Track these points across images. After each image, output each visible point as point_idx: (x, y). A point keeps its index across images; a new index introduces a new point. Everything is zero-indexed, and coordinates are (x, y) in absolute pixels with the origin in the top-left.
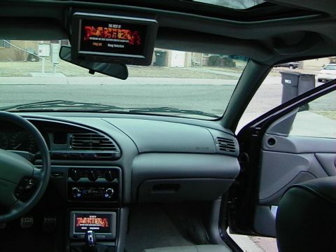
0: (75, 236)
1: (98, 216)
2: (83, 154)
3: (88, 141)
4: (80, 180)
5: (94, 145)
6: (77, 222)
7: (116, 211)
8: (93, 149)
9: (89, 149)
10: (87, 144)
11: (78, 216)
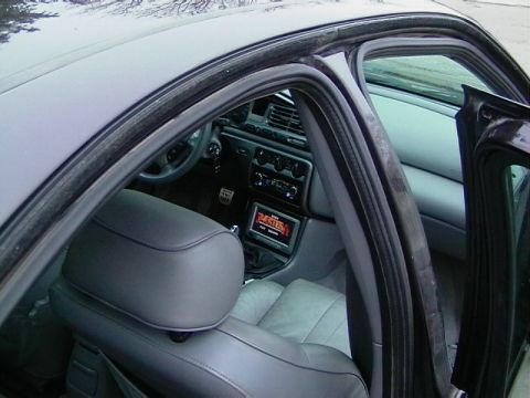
0: (251, 233)
1: (281, 219)
2: (275, 133)
3: (286, 118)
4: (264, 166)
5: (293, 125)
6: (257, 216)
7: (300, 219)
8: (290, 130)
9: (284, 129)
10: (285, 123)
11: (260, 210)
